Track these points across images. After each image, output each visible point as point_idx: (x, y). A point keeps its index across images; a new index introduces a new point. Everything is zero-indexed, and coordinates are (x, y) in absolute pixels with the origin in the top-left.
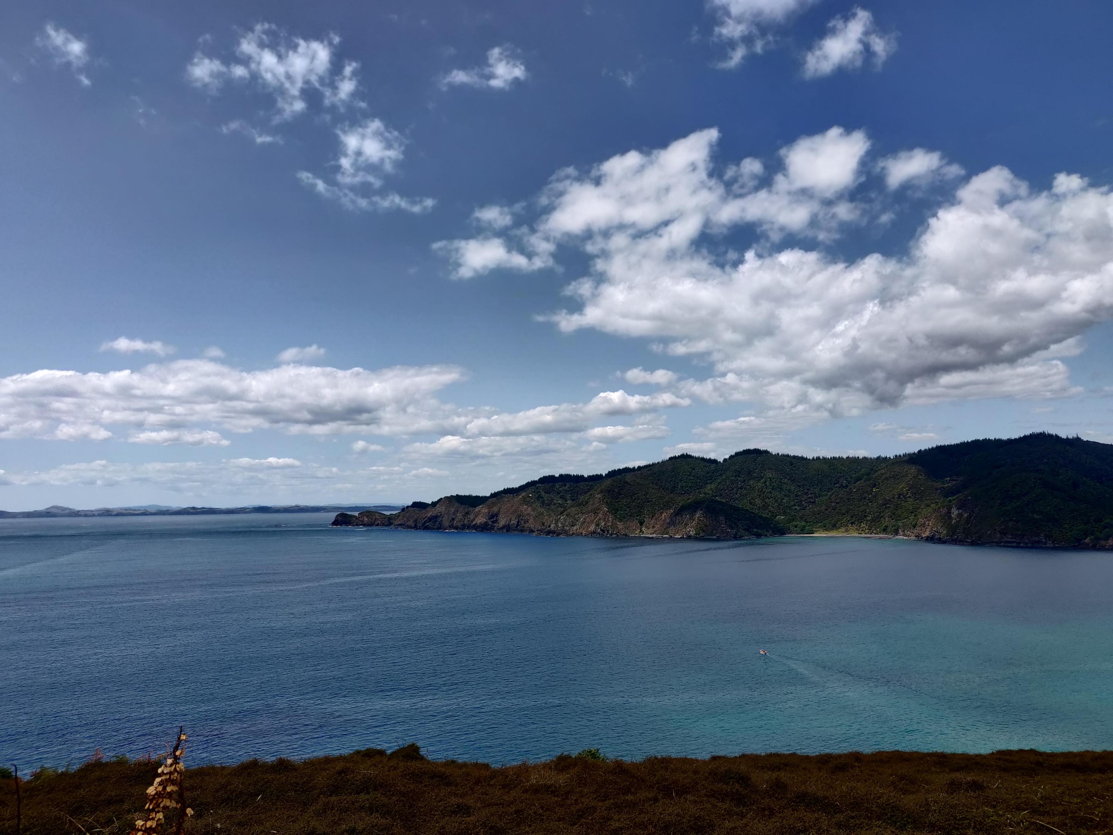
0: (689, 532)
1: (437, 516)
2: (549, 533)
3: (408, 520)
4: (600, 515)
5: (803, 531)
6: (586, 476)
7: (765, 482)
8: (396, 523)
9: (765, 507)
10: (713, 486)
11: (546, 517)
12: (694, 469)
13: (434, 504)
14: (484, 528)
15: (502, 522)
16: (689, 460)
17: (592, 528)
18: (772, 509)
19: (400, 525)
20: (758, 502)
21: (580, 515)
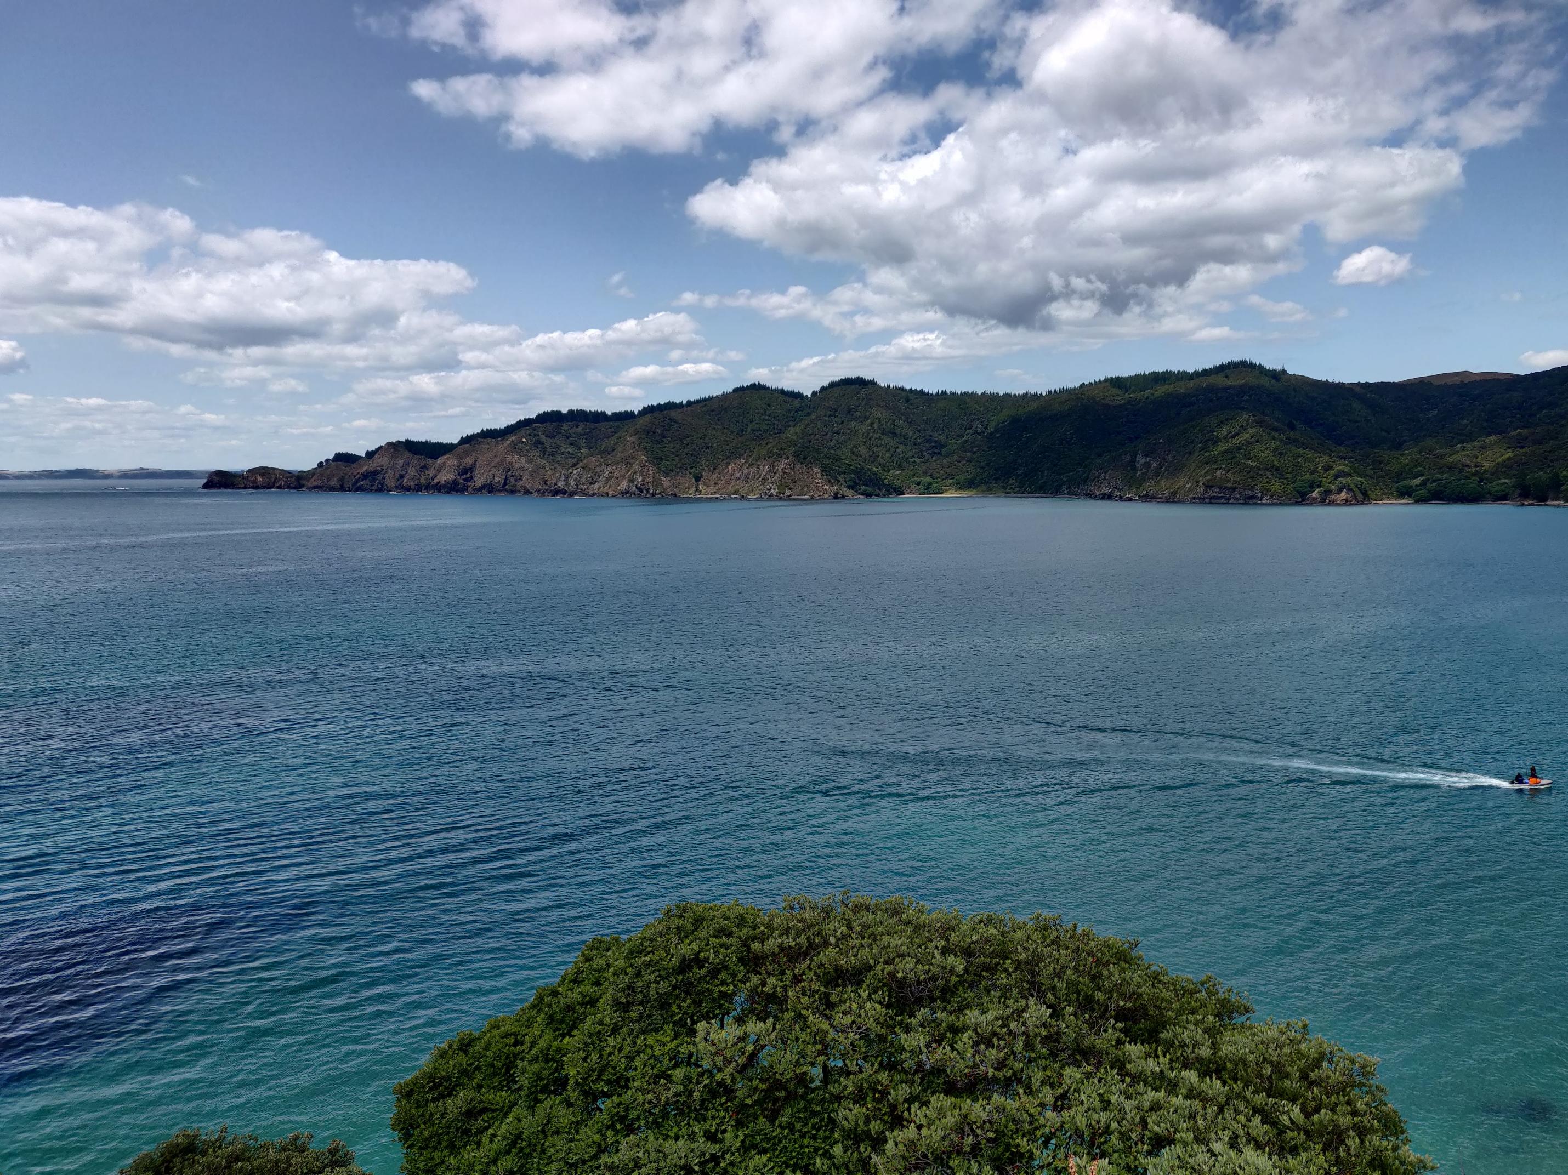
0: (769, 490)
1: (375, 471)
2: (556, 492)
3: (329, 479)
4: (636, 467)
5: (928, 489)
6: (609, 413)
7: (872, 423)
8: (310, 484)
9: (873, 458)
10: (798, 429)
11: (550, 472)
12: (769, 405)
13: (370, 455)
14: (452, 488)
15: (480, 480)
16: (763, 391)
17: (623, 485)
18: (882, 461)
19: (315, 487)
20: (863, 450)
21: (603, 467)
